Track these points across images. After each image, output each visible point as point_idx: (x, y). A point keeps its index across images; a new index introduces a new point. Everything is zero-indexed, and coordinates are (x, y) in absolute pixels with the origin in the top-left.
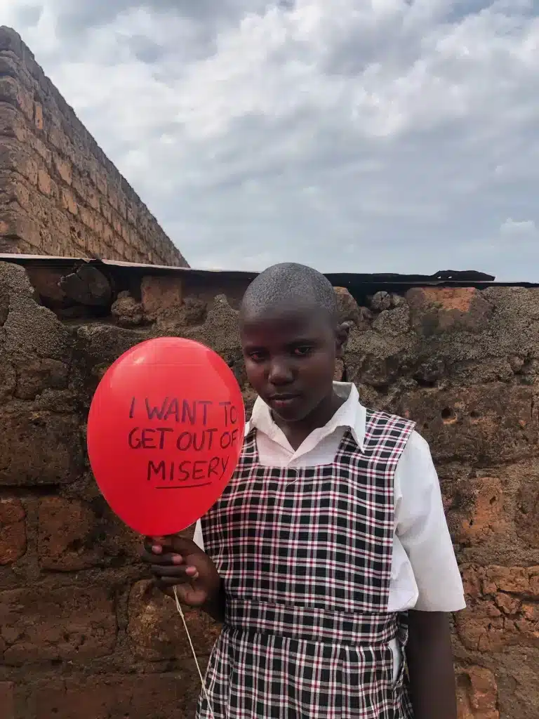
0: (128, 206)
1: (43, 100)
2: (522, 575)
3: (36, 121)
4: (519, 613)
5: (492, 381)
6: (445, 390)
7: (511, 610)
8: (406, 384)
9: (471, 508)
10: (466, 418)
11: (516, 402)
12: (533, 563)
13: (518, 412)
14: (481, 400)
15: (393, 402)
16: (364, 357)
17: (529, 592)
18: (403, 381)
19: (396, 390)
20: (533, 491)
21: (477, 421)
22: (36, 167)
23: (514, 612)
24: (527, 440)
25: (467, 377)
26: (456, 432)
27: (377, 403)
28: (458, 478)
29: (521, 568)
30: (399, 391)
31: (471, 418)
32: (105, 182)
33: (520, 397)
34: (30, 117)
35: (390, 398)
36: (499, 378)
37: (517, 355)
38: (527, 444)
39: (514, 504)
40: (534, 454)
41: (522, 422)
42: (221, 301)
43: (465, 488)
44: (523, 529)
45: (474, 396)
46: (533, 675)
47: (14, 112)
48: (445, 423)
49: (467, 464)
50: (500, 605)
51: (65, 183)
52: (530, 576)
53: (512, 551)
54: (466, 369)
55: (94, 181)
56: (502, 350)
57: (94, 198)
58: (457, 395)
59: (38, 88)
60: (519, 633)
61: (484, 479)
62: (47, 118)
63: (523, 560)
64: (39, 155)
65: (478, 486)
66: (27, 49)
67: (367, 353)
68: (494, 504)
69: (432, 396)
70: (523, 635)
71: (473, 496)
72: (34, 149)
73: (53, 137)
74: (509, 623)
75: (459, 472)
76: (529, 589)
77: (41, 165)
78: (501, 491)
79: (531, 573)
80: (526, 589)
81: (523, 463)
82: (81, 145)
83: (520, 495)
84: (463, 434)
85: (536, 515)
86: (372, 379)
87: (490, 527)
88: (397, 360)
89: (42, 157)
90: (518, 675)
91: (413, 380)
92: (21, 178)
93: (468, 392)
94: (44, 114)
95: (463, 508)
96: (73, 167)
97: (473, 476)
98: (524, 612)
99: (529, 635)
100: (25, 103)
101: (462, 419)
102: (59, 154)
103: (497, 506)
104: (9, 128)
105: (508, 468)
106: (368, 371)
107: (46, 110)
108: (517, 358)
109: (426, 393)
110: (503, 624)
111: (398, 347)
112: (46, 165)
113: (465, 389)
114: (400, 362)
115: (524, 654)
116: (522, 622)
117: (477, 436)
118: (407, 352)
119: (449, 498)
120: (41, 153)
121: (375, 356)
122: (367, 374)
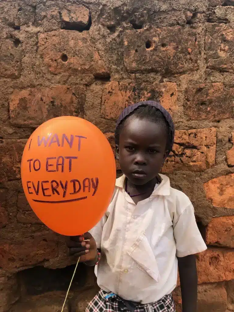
2: (185, 134)
4: (182, 154)
5: (174, 25)
6: (147, 30)
7: (179, 152)
8: (125, 25)
9: (160, 99)
10: (159, 47)
11: (187, 37)
12: (191, 128)
13: (187, 43)
14: (168, 36)
15: (119, 36)
16: (101, 6)
17: (188, 143)
18: (124, 24)
19: (120, 29)
20: (194, 89)
21: (165, 48)
23: (180, 153)
24: (192, 61)
25: (160, 22)
26: (153, 55)
27: (109, 37)
28: (154, 82)
29: (185, 131)
30: (122, 30)
31: (162, 47)
33: (189, 35)
35: (116, 34)
36: (178, 24)
37: (189, 10)
38: (192, 63)
39: (183, 97)
40: (195, 68)
41: (190, 50)
43: (157, 88)
44: (187, 110)
45: (164, 33)
46: (189, 185)
48: (147, 49)
49: (159, 74)
50: (173, 150)
52: (189, 135)
53: (181, 122)
54: (160, 17)
56: (181, 6)
58: (154, 33)
60: (182, 164)
61: (168, 83)
63: (186, 126)
65: (165, 87)
67: (103, 4)
68: (173, 97)
69: (140, 33)
70: (184, 165)
71: (161, 92)
74: (178, 159)
75: (155, 79)
76: (188, 141)
78: (177, 90)
79: (189, 133)
80: (187, 141)
81: (189, 74)
83: (186, 91)
84: (157, 56)
85: (194, 102)
87: (170, 109)
88: (121, 10)
90: (181, 185)
91: (130, 24)
93: (160, 31)
95: (156, 99)
97: (162, 81)
98: (185, 153)
99: (187, 164)
101: (157, 47)
103: (174, 98)
105: (181, 76)
106: (104, 17)
108: (189, 12)
109: (137, 31)
110: (175, 159)
111: (122, 1)
113: (159, 29)
114: (122, 12)
115: (185, 175)
116: (184, 158)
117: (164, 58)
118: (126, 5)
119: (148, 93)
121: (108, 6)
122: (103, 18)
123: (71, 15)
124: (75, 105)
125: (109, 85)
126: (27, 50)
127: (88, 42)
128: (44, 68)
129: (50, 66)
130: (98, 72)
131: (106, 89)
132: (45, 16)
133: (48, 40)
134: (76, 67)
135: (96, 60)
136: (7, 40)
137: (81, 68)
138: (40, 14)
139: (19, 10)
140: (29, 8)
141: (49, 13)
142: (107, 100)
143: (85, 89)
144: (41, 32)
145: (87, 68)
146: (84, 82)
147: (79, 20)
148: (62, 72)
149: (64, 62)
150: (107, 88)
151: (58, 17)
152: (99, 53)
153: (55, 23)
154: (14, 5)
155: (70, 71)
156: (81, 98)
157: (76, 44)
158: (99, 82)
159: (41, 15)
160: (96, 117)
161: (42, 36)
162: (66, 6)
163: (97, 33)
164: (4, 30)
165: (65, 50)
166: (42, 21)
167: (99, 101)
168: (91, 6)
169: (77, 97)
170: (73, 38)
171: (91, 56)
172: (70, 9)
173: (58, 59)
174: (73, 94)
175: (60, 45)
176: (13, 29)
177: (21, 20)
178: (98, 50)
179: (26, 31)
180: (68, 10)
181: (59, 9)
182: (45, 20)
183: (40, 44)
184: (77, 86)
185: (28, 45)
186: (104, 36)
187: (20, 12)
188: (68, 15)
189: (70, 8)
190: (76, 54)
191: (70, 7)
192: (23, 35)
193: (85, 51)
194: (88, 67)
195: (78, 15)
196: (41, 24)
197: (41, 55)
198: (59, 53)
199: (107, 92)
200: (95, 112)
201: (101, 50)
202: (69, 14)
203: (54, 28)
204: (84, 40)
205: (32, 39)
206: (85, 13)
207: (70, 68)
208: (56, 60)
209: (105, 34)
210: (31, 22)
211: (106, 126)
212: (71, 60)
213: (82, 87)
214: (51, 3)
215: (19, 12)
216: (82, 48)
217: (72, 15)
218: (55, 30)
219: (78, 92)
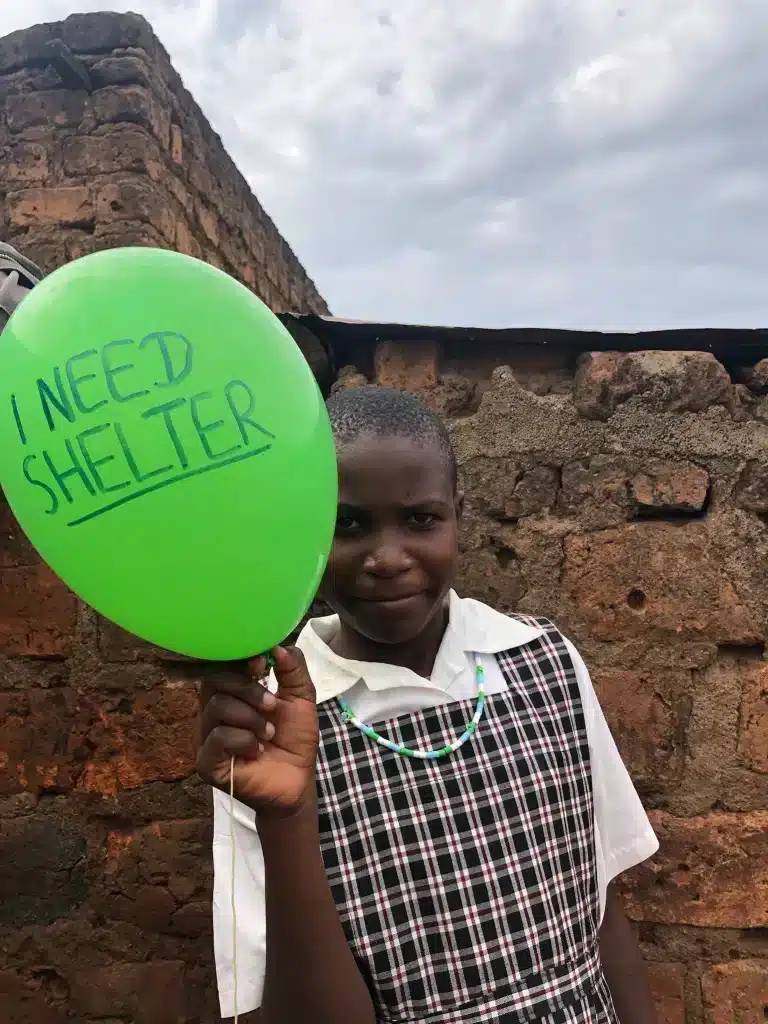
0: (291, 281)
1: (182, 123)
3: (174, 153)
16: (743, 465)
22: (174, 219)
27: (762, 539)
32: (261, 244)
34: (166, 147)
42: (504, 376)
47: (147, 137)
51: (210, 242)
55: (248, 242)
57: (248, 267)
59: (176, 104)
62: (187, 147)
64: (178, 200)
66: (161, 46)
67: (748, 458)
72: (171, 192)
73: (195, 175)
77: (178, 216)
82: (231, 190)
86: (755, 500)
89: (181, 204)
92: (154, 232)
94: (184, 145)
96: (221, 220)
100: (160, 126)
102: (203, 201)
104: (140, 161)
106: (750, 488)
107: (186, 136)
112: (186, 216)
120: (179, 196)
121: (762, 463)
122: (748, 492)
123: (659, 488)
124: (662, 728)
125: (763, 671)
126: (533, 579)
127: (705, 556)
128: (578, 626)
129: (595, 621)
130: (732, 637)
131: (752, 682)
132: (588, 494)
133: (594, 555)
134: (668, 625)
135: (726, 606)
136: (484, 554)
137: (683, 627)
138: (576, 488)
139: (518, 479)
140: (544, 473)
141: (600, 486)
142: (756, 717)
143: (690, 682)
144: (574, 534)
145: (700, 628)
146: (689, 663)
147: (680, 499)
148: (629, 636)
149: (635, 612)
150: (758, 681)
151: (624, 495)
152: (734, 585)
153: (614, 510)
154: (507, 467)
155: (652, 635)
156: (680, 708)
157: (670, 562)
158: (729, 660)
159: (577, 493)
160: (722, 762)
161: (578, 542)
162: (645, 465)
163: (730, 532)
164: (478, 527)
165: (639, 579)
166: (580, 506)
167: (732, 716)
168: (713, 462)
169: (666, 705)
170: (661, 546)
171: (712, 595)
172: (654, 474)
173: (620, 603)
174: (658, 696)
175: (626, 565)
176: (499, 525)
177: (523, 503)
178: (733, 577)
179: (534, 532)
180: (651, 476)
181: (627, 475)
182: (586, 503)
183: (572, 563)
184: (669, 674)
185: (539, 565)
186: (749, 541)
187: (521, 486)
188: (650, 488)
189: (656, 471)
190: (671, 590)
191: (655, 468)
192: (528, 541)
193: (696, 581)
194: (705, 624)
195: (678, 486)
196: (574, 513)
197: (573, 592)
198: (623, 587)
199: (758, 693)
200: (720, 749)
201: (741, 579)
202: (653, 485)
203: (612, 522)
204: (693, 551)
205: (549, 552)
206: (696, 482)
207: (652, 628)
208: (612, 607)
209: (754, 533)
210: (546, 506)
211: (755, 791)
212: (654, 605)
213: (681, 676)
214: (604, 460)
215: (520, 483)
216: (688, 574)
217: (662, 487)
218: (614, 527)
219: (671, 692)
